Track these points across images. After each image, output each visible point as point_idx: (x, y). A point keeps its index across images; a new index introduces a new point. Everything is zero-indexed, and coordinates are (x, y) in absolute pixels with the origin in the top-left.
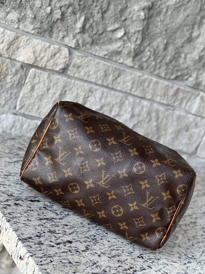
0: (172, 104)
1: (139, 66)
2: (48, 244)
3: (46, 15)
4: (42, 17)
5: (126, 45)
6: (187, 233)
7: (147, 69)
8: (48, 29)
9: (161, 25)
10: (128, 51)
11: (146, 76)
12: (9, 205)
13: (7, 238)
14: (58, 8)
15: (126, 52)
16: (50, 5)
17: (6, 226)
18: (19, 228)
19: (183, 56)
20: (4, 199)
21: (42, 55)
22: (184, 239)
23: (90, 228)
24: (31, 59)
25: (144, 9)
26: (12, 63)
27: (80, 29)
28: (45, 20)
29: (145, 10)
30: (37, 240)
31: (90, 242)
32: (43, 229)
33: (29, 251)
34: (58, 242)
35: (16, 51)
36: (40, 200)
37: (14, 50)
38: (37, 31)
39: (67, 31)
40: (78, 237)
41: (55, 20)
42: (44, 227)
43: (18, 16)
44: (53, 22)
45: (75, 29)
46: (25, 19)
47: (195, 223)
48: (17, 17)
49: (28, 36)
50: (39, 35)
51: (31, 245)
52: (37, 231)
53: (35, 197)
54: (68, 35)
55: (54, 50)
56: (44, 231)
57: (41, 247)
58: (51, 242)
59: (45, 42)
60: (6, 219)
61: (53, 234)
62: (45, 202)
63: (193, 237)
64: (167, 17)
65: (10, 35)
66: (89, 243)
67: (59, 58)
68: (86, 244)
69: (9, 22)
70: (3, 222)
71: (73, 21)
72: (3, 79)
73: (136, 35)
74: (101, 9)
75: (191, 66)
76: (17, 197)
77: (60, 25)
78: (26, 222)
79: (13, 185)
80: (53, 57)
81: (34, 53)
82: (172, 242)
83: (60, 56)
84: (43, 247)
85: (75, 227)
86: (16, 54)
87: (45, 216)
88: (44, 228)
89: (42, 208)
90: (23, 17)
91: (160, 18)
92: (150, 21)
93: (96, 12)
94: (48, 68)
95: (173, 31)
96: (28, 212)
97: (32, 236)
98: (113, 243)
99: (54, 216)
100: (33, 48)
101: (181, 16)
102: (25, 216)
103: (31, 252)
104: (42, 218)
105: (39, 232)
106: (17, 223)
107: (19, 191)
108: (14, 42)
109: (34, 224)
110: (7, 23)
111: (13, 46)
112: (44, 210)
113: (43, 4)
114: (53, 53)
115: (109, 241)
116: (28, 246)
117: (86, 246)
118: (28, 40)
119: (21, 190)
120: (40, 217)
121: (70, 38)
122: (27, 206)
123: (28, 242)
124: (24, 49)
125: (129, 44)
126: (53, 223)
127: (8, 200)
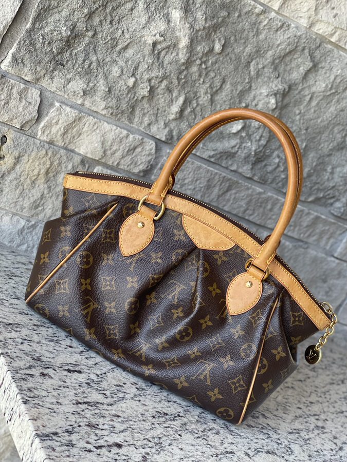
0: (305, 240)
1: (260, 178)
2: (83, 447)
3: (126, 89)
4: (120, 91)
5: (244, 145)
6: (309, 444)
7: (271, 183)
8: (128, 110)
9: (300, 120)
10: (245, 153)
11: (269, 194)
12: (32, 376)
13: (19, 430)
14: (145, 80)
15: (243, 155)
16: (133, 75)
17: (21, 410)
18: (41, 416)
19: (329, 169)
20: (25, 365)
21: (114, 148)
22: (303, 454)
23: (155, 424)
24: (98, 152)
25: (275, 95)
26: (68, 155)
27: (176, 114)
28: (124, 96)
29: (278, 96)
30: (66, 438)
31: (151, 448)
32: (79, 420)
33: (49, 455)
34: (100, 444)
35: (75, 138)
36: (82, 371)
37: (74, 137)
38: (111, 112)
39: (157, 116)
40: (133, 438)
41: (140, 98)
42: (81, 416)
43: (83, 86)
44: (136, 100)
45: (169, 114)
46: (95, 92)
47: (323, 428)
48: (82, 88)
49: (97, 118)
50: (114, 117)
51: (54, 446)
52: (69, 423)
53: (75, 365)
54: (157, 121)
55: (133, 142)
56: (81, 424)
57: (71, 450)
58: (88, 443)
59: (121, 128)
60: (23, 398)
61: (94, 431)
62: (89, 375)
63: (317, 451)
64: (310, 109)
65: (69, 114)
66: (149, 449)
67: (140, 154)
68: (143, 451)
69: (70, 94)
70: (17, 403)
71: (167, 101)
72: (52, 178)
73: (261, 131)
74: (211, 87)
75: (340, 186)
76: (47, 363)
77: (146, 106)
78: (53, 406)
79: (44, 341)
80: (132, 151)
81: (103, 144)
82: (283, 457)
83: (141, 152)
84: (74, 451)
85: (131, 421)
86: (75, 143)
87: (85, 397)
88: (81, 418)
89: (84, 385)
90: (91, 89)
91: (298, 109)
92: (283, 112)
93: (202, 91)
94: (122, 167)
95: (317, 131)
96: (61, 388)
97: (59, 431)
98: (189, 453)
99: (100, 398)
100: (103, 136)
101: (332, 109)
102: (53, 396)
103: (52, 459)
104: (80, 401)
105: (71, 424)
106: (39, 407)
107: (51, 352)
108: (73, 125)
109: (66, 411)
110: (66, 96)
111: (72, 130)
112: (86, 388)
113: (124, 72)
114: (132, 146)
115: (182, 449)
116: (49, 447)
117: (144, 455)
118: (95, 123)
119: (55, 351)
120: (78, 399)
121: (160, 126)
122: (60, 379)
123: (50, 440)
124: (87, 136)
125: (249, 144)
126: (97, 411)
127: (32, 367)
